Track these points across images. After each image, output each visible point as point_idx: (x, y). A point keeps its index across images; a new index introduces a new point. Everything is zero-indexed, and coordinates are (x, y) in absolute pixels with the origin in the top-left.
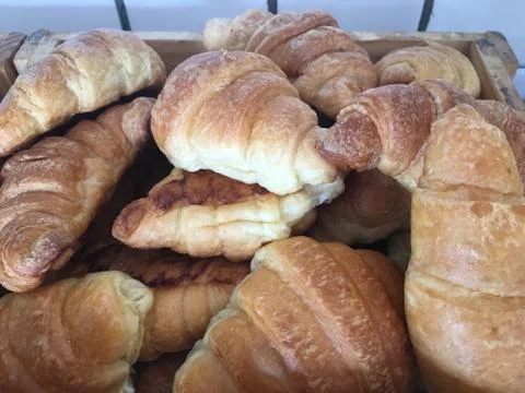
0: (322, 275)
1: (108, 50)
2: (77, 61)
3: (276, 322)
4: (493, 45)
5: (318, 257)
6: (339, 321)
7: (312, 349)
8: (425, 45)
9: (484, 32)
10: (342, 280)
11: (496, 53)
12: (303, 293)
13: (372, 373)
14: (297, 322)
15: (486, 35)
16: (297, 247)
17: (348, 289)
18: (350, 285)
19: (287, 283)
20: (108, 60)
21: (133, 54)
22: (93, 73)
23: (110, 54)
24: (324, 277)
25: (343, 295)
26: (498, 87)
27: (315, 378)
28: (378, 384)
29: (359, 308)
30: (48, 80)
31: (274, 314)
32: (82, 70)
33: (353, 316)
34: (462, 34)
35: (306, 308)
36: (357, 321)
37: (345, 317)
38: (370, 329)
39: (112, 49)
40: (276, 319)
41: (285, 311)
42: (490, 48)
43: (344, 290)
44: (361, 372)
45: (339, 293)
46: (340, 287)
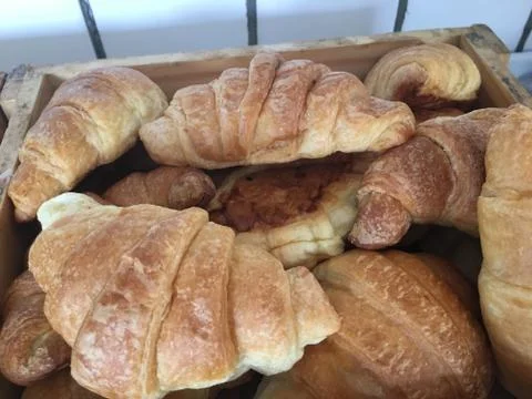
0: (397, 287)
1: (118, 95)
2: (92, 113)
3: (363, 341)
4: (482, 38)
5: (386, 269)
6: (427, 330)
7: (406, 364)
8: (421, 43)
9: (469, 25)
10: (418, 289)
11: (486, 45)
12: (382, 308)
13: (466, 376)
14: (384, 338)
15: (472, 28)
16: (362, 262)
17: (426, 297)
18: (426, 293)
19: (363, 300)
20: (121, 106)
21: (143, 94)
22: (111, 123)
23: (121, 99)
24: (400, 289)
25: (423, 304)
26: (498, 77)
27: (413, 392)
28: (471, 386)
29: (442, 314)
30: (66, 138)
31: (359, 333)
32: (99, 122)
33: (439, 324)
34: (450, 30)
35: (390, 323)
36: (443, 328)
37: (431, 326)
38: (456, 333)
39: (121, 93)
40: (363, 339)
41: (370, 329)
42: (480, 41)
43: (423, 299)
44: (455, 377)
45: (420, 302)
46: (419, 296)
